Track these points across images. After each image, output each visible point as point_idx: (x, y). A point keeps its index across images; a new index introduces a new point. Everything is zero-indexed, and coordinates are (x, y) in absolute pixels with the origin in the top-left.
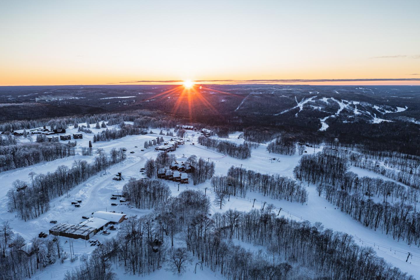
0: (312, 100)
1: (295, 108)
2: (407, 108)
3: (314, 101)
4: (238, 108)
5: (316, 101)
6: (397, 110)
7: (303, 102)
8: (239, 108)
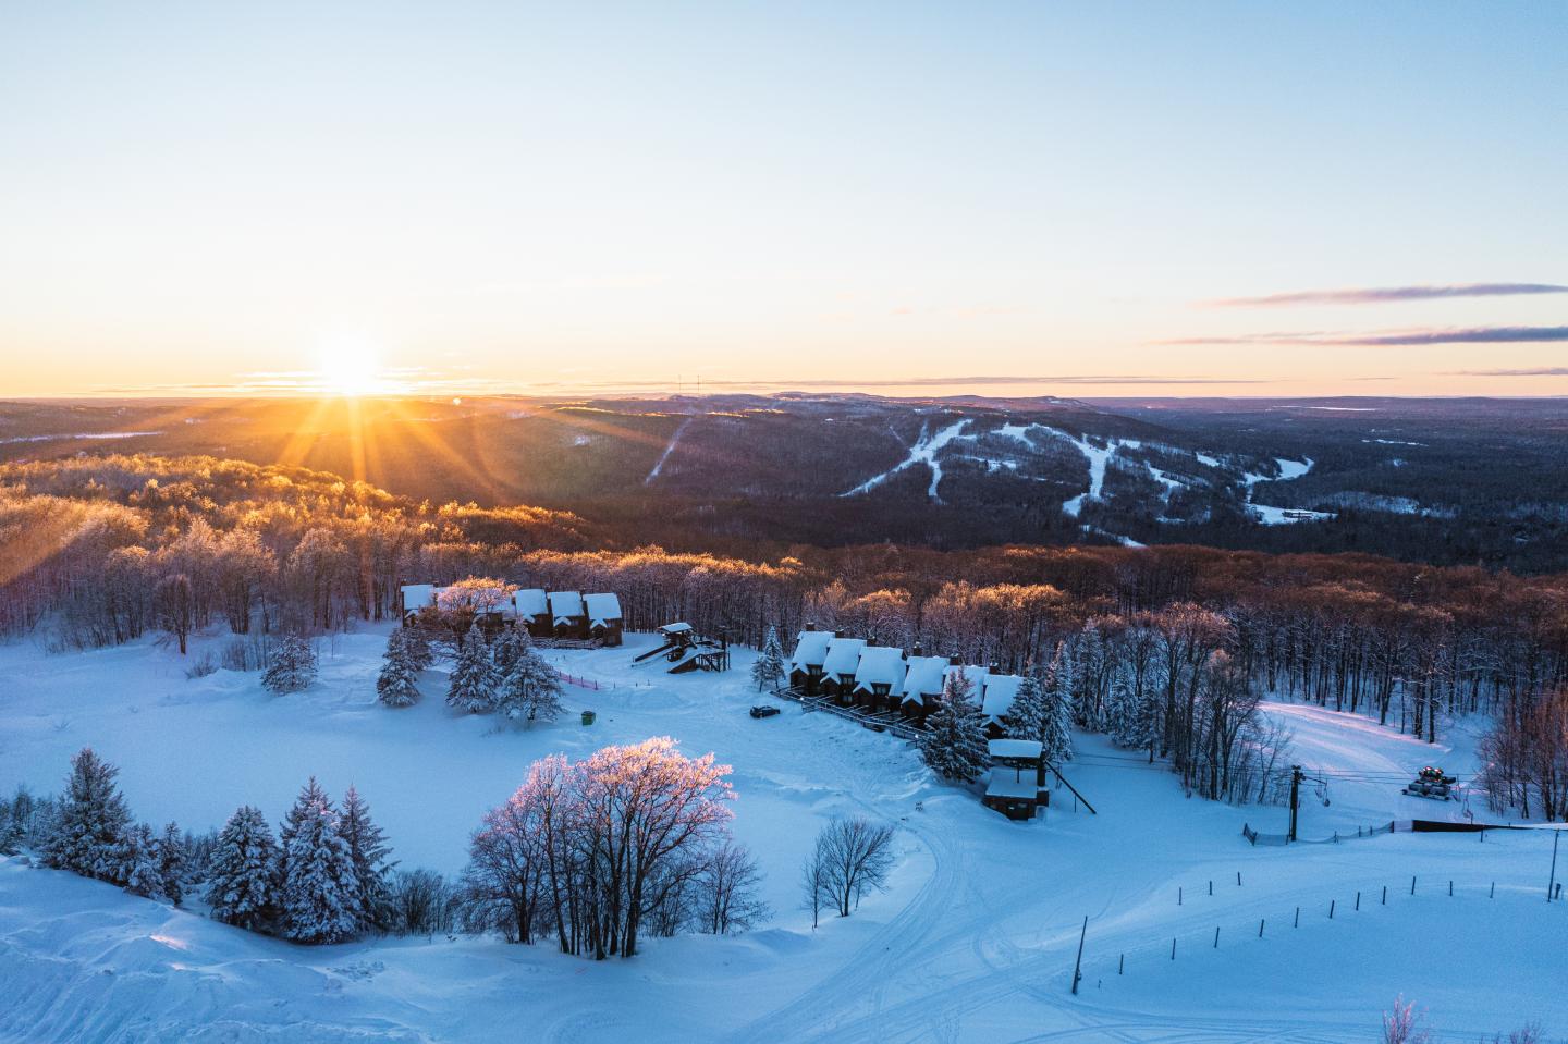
0: (964, 431)
1: (904, 465)
2: (1311, 463)
3: (972, 437)
4: (655, 472)
5: (982, 436)
6: (1279, 470)
7: (927, 443)
8: (663, 471)
